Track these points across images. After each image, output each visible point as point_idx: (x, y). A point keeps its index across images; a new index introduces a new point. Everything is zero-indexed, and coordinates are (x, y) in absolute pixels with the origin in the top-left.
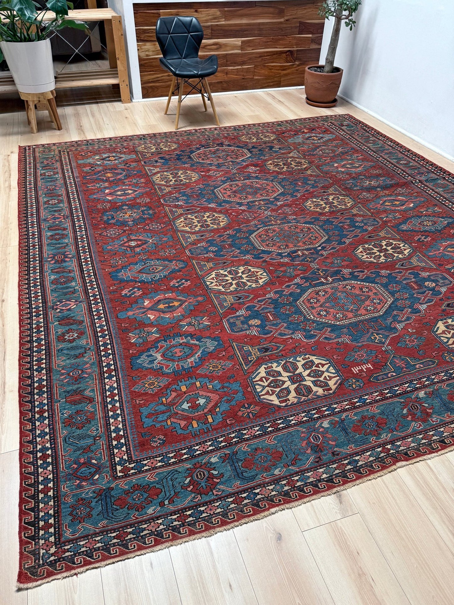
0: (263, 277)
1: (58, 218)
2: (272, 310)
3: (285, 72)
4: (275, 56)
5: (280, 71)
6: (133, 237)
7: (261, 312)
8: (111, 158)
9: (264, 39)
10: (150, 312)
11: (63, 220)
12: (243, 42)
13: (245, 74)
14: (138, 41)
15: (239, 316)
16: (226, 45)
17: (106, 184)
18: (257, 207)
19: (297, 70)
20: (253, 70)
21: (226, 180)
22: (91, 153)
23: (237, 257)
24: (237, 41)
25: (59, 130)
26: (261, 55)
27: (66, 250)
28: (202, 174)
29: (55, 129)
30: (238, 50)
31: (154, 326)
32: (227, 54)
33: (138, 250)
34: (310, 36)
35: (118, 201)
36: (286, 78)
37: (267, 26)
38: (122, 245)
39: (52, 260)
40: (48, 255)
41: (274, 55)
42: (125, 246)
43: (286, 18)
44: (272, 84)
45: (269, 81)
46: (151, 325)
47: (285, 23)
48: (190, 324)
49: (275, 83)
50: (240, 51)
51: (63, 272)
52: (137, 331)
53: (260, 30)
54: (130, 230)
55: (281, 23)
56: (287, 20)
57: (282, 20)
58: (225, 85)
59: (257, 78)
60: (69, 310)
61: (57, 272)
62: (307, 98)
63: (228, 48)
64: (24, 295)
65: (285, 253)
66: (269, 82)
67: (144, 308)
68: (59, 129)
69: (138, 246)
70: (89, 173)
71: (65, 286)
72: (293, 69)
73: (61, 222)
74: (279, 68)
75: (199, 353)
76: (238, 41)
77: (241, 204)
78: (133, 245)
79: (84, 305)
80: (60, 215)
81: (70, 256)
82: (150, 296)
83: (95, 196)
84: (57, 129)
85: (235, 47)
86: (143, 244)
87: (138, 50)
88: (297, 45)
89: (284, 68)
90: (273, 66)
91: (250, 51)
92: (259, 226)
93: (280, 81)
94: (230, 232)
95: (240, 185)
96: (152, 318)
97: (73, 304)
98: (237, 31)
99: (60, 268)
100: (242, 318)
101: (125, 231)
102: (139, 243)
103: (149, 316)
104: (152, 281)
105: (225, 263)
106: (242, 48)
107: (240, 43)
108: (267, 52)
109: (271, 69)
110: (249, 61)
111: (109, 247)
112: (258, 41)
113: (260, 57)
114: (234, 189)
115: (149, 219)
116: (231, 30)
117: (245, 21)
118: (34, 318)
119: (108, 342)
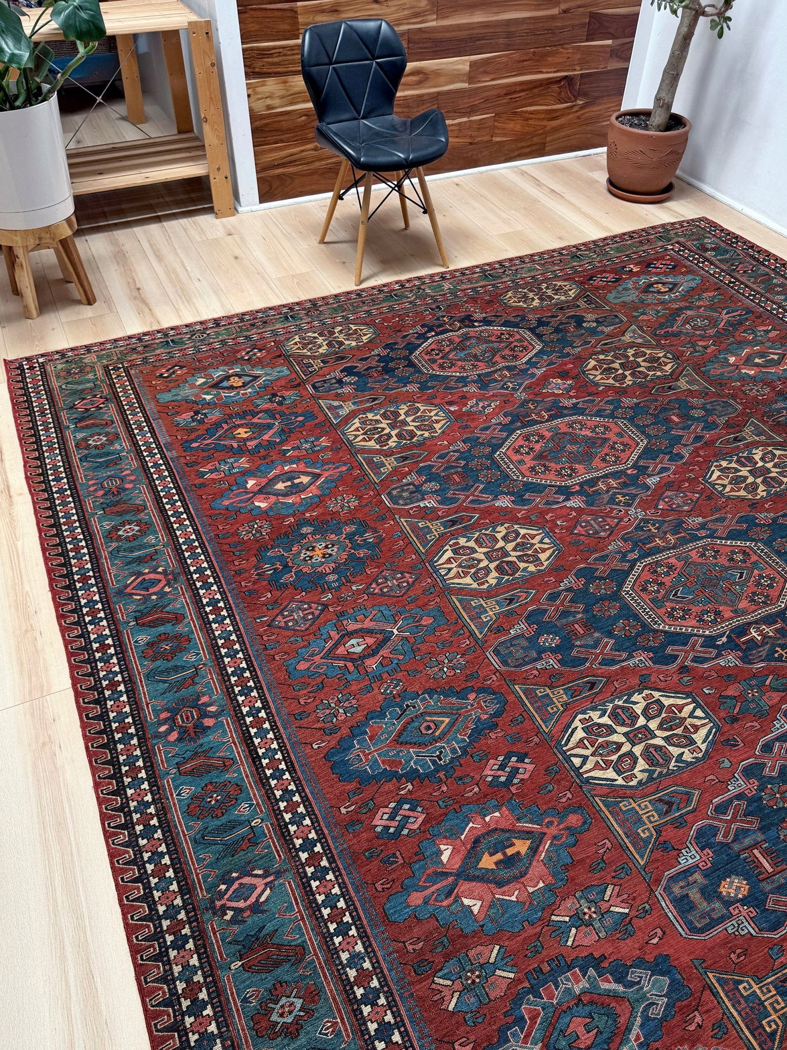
0: (698, 722)
1: (155, 582)
2: (760, 837)
3: (555, 123)
4: (536, 91)
5: (545, 123)
6: (352, 626)
7: (736, 847)
8: (236, 382)
9: (516, 56)
10: (464, 886)
11: (167, 589)
12: (473, 64)
13: (474, 134)
14: (247, 75)
15: (688, 872)
16: (437, 73)
17: (243, 463)
18: (606, 497)
19: (578, 118)
20: (491, 124)
21: (512, 422)
22: (181, 367)
23: (613, 662)
24: (461, 63)
25: (90, 304)
26: (510, 91)
27: (198, 688)
28: (452, 409)
29: (79, 302)
30: (463, 81)
31: (494, 939)
32: (439, 93)
33: (372, 664)
34: (609, 42)
35: (284, 512)
36: (556, 136)
37: (525, 27)
38: (330, 654)
39: (170, 730)
40: (157, 713)
41: (536, 87)
42: (338, 658)
43: (563, 6)
44: (529, 151)
45: (523, 144)
46: (482, 936)
47: (562, 18)
48: (578, 920)
49: (534, 148)
50: (466, 85)
51: (209, 768)
52: (451, 966)
53: (509, 35)
54: (338, 600)
55: (552, 18)
56: (565, 12)
57: (555, 11)
59: (498, 139)
60: (256, 908)
61: (191, 772)
62: (610, 182)
63: (442, 80)
64: (127, 871)
65: (722, 635)
66: (523, 147)
67: (445, 875)
68: (90, 301)
69: (371, 652)
70: (193, 430)
71: (224, 819)
72: (571, 116)
73: (162, 594)
74: (543, 116)
75: (636, 1030)
76: (463, 62)
77: (567, 492)
78: (358, 649)
79: (289, 884)
80: (155, 571)
81: (213, 709)
82: (447, 825)
83: (226, 503)
84: (86, 302)
85: (455, 77)
86: (381, 644)
87: (249, 96)
88: (583, 63)
89: (553, 115)
90: (531, 113)
91: (487, 82)
92: (631, 556)
93: (545, 143)
94: (569, 581)
95: (548, 435)
96: (476, 910)
97: (261, 883)
98: (462, 40)
99: (196, 755)
100: (697, 876)
101: (325, 606)
102: (370, 641)
103: (467, 902)
104: (437, 771)
105: (593, 685)
106: (471, 77)
107: (466, 68)
108: (522, 83)
109: (527, 120)
110: (483, 106)
111: (303, 666)
112: (505, 59)
113: (506, 94)
114: (537, 447)
115: (371, 558)
116: (450, 40)
117: (479, 18)
118: (173, 953)
119: (389, 1018)
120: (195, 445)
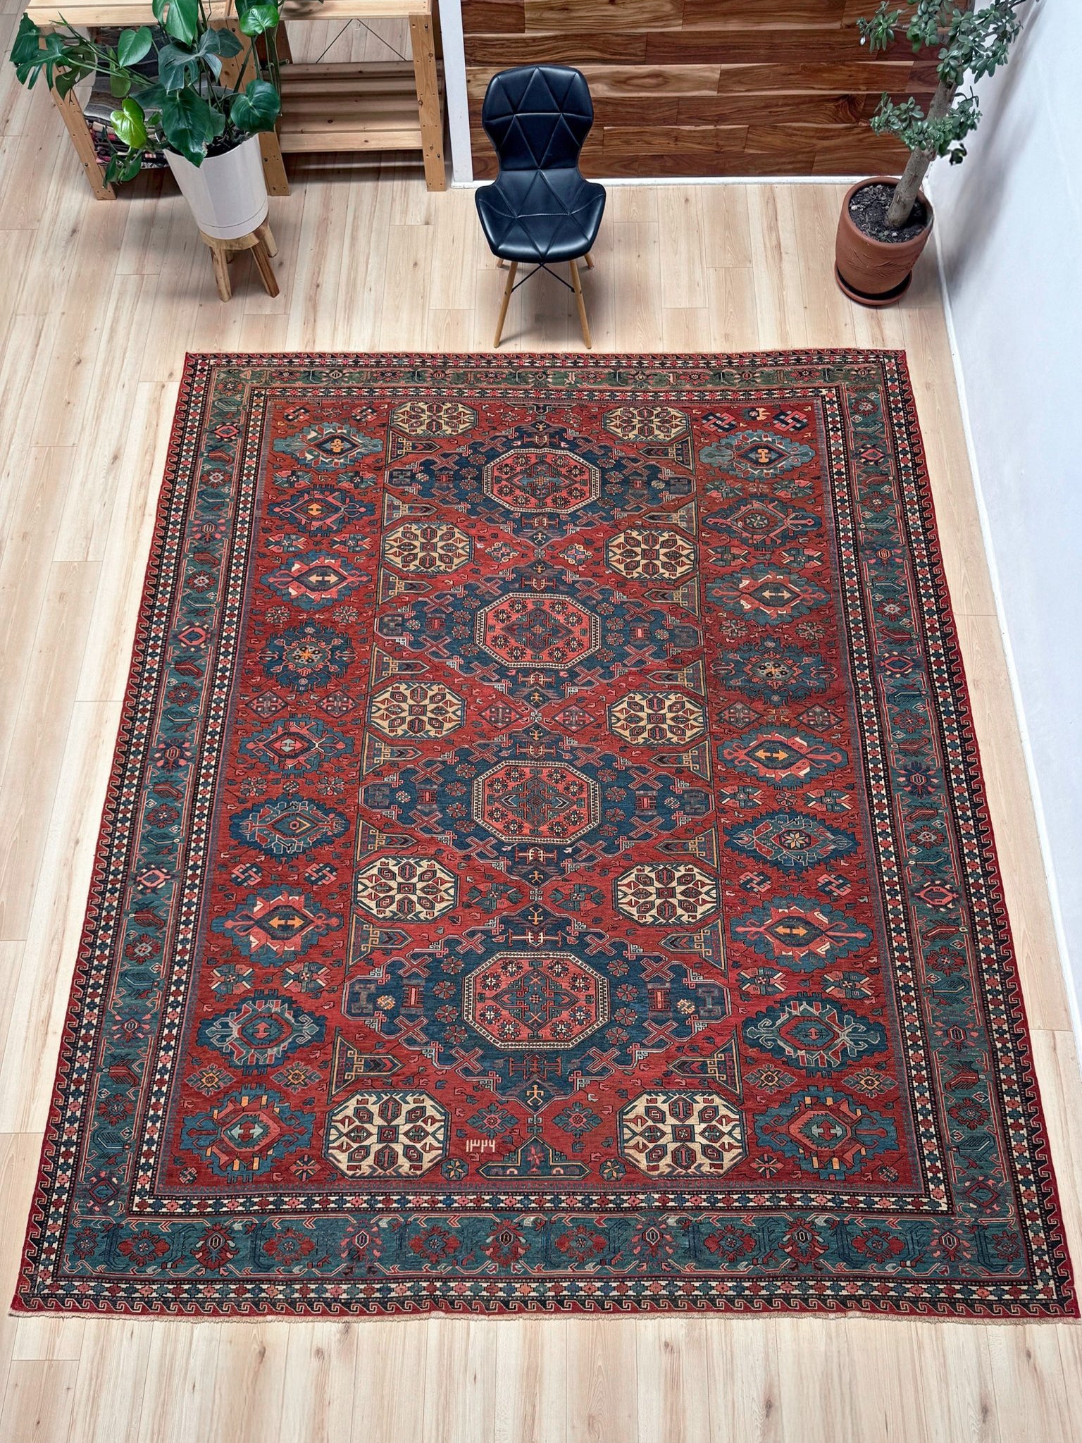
0: (447, 897)
1: (198, 636)
2: (423, 983)
3: (826, 143)
4: (804, 107)
5: (814, 141)
6: (294, 728)
7: (405, 981)
8: (337, 446)
9: (782, 69)
10: (256, 929)
11: (203, 646)
12: (723, 73)
13: (721, 143)
15: (369, 981)
16: (679, 78)
17: (300, 543)
18: (527, 691)
19: (860, 140)
20: (744, 135)
21: (513, 581)
22: (307, 411)
23: (429, 831)
24: (712, 71)
25: (272, 294)
26: (769, 103)
27: (187, 735)
28: (479, 546)
30: (710, 89)
31: (252, 965)
32: (680, 98)
33: (290, 764)
34: (910, 63)
35: (304, 606)
36: (828, 157)
37: (794, 39)
38: (269, 746)
39: (160, 759)
40: (159, 742)
41: (803, 103)
42: (273, 750)
43: (847, 21)
44: (790, 167)
45: (783, 160)
46: (249, 961)
47: (845, 34)
48: (297, 978)
49: (798, 166)
50: (714, 93)
51: (169, 794)
52: (225, 968)
53: (772, 47)
54: (297, 704)
55: (832, 32)
56: (849, 27)
57: (836, 26)
58: (669, 163)
59: (751, 151)
60: (154, 890)
61: (159, 792)
63: (685, 85)
64: (105, 837)
65: (509, 844)
66: (784, 163)
67: (251, 918)
68: (273, 292)
69: (294, 755)
70: (283, 492)
71: (162, 831)
72: (850, 138)
73: (198, 648)
74: (812, 134)
75: (286, 1044)
76: (713, 70)
77: (503, 672)
78: (287, 749)
79: (175, 885)
80: (201, 627)
81: (188, 754)
82: (266, 892)
83: (271, 580)
85: (702, 83)
86: (304, 750)
87: (468, 83)
88: (869, 83)
89: (824, 135)
90: (795, 129)
91: (740, 92)
92: (504, 754)
93: (813, 162)
94: (448, 756)
95: (530, 607)
96: (253, 945)
97: (163, 877)
98: (710, 48)
99: (166, 782)
100: (373, 986)
101: (287, 704)
102: (298, 745)
103: (252, 938)
104: (283, 856)
105: (406, 841)
106: (720, 86)
107: (717, 76)
108: (786, 97)
109: (790, 135)
110: (734, 116)
111: (250, 746)
112: (767, 71)
113: (766, 107)
114: (514, 617)
115: (337, 675)
116: (697, 47)
117: (734, 26)
118: (108, 895)
119: (184, 978)
120: (277, 510)
